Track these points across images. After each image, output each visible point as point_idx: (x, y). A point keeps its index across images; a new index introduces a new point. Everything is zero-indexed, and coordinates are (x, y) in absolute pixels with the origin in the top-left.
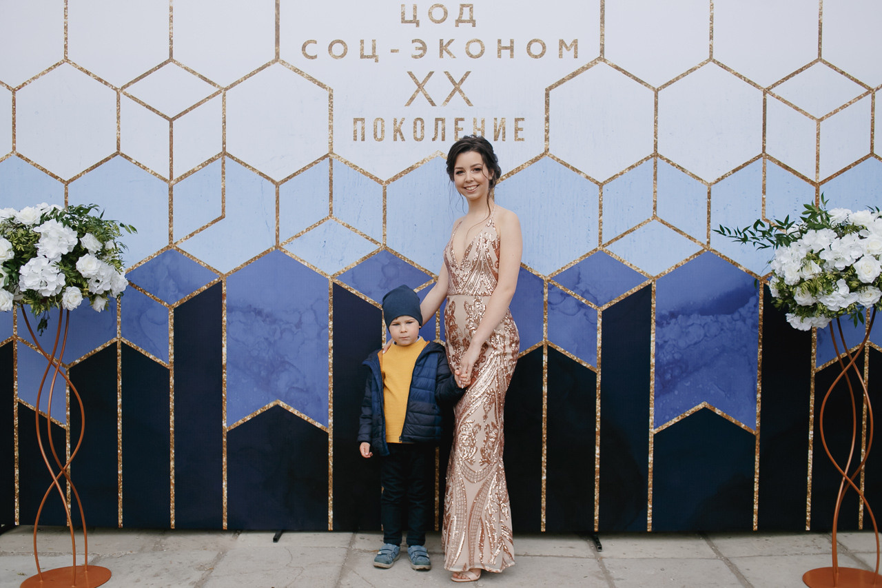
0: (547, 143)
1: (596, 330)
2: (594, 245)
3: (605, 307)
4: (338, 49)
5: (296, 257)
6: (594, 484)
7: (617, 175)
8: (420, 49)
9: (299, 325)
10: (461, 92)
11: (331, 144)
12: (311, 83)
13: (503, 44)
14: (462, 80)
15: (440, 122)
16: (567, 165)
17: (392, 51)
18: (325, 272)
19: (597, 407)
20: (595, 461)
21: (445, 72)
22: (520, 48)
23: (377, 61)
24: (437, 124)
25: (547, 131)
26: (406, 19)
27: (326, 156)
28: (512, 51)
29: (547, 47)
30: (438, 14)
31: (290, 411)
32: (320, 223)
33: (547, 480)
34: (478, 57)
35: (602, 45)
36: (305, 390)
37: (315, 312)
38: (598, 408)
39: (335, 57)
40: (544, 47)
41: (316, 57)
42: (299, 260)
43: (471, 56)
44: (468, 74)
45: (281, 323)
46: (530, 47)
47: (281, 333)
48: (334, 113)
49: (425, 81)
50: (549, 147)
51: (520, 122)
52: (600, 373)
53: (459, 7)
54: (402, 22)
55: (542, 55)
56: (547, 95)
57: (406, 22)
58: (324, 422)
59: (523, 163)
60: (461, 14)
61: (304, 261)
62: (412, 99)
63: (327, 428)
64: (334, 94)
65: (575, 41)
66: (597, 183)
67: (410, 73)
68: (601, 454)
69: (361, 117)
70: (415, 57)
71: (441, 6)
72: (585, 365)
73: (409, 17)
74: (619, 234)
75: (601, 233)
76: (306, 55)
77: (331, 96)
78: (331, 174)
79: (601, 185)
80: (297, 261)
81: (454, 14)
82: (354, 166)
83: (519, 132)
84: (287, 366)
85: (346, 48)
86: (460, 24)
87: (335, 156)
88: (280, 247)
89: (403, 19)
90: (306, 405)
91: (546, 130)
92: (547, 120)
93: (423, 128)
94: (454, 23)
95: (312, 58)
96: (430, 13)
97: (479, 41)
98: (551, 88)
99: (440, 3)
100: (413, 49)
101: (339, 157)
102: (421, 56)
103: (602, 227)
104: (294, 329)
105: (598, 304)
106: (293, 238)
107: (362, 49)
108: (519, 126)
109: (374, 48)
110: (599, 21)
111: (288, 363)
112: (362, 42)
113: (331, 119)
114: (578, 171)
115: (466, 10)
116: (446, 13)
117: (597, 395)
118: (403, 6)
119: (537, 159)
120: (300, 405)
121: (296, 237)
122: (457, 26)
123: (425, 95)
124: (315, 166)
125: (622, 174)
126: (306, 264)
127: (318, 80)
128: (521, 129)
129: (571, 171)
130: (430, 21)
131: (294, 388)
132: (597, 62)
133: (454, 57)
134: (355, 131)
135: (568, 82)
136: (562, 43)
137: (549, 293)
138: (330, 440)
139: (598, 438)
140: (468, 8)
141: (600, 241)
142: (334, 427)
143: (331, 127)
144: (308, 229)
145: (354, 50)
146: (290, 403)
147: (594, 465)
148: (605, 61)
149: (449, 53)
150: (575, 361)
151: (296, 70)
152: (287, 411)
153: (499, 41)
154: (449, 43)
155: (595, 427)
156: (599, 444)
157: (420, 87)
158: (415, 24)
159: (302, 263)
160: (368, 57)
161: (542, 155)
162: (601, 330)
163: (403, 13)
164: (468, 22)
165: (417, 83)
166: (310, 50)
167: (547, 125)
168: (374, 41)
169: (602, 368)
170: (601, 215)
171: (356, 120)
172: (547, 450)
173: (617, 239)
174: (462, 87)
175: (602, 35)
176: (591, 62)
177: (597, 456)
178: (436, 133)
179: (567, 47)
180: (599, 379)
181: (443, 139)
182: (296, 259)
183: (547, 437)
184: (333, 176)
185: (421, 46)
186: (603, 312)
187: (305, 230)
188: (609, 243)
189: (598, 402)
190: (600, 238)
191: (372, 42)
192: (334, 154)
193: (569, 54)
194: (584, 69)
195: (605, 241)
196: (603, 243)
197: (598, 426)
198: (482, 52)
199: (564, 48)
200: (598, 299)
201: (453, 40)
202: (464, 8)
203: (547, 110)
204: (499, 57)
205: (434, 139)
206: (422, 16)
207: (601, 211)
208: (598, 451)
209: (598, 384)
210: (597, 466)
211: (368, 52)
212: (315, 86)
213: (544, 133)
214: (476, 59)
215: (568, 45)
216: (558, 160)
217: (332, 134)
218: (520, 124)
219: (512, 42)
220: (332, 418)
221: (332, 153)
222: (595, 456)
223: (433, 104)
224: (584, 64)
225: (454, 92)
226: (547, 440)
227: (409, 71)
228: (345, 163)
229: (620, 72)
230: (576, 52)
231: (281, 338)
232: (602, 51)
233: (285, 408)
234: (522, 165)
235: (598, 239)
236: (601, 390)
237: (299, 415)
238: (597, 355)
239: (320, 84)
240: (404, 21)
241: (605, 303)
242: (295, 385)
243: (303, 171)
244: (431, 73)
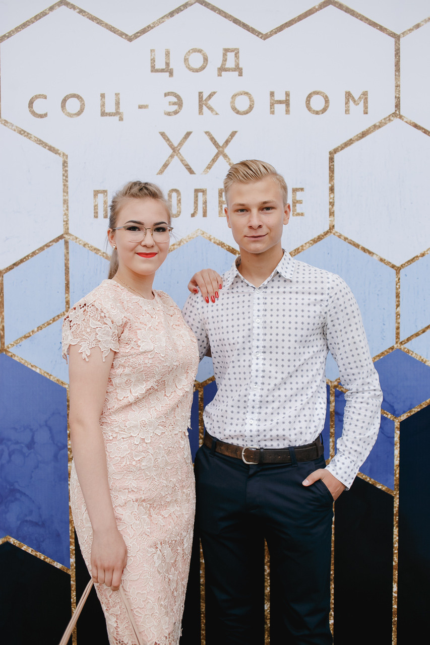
0: (332, 218)
1: (393, 444)
2: (390, 342)
3: (404, 417)
4: (73, 105)
5: (26, 361)
6: (392, 628)
7: (417, 257)
8: (174, 104)
9: (31, 445)
10: (225, 156)
11: (66, 222)
12: (40, 147)
13: (277, 98)
14: (227, 142)
15: (200, 194)
16: (357, 246)
17: (140, 107)
18: (62, 380)
19: (394, 536)
20: (392, 600)
21: (206, 133)
22: (298, 102)
23: (121, 119)
24: (196, 197)
25: (332, 204)
26: (157, 67)
27: (61, 237)
28: (288, 105)
29: (330, 101)
30: (196, 61)
31: (23, 549)
32: (54, 320)
33: (335, 624)
34: (246, 113)
35: (398, 98)
36: (40, 523)
37: (50, 430)
38: (396, 538)
39: (70, 115)
40: (327, 101)
41: (46, 115)
42: (29, 366)
43: (238, 112)
44: (233, 134)
45: (9, 443)
46: (309, 101)
47: (10, 456)
48: (69, 184)
49: (181, 144)
50: (335, 223)
51: (298, 193)
52: (398, 496)
53: (221, 52)
54: (152, 71)
55: (324, 110)
56: (331, 160)
57: (157, 71)
58: (64, 561)
59: (303, 243)
60: (225, 60)
61: (36, 367)
62: (166, 166)
63: (69, 568)
64: (69, 161)
65: (365, 94)
66: (393, 267)
67: (163, 134)
68: (399, 592)
69: (102, 189)
70: (169, 114)
71: (200, 51)
72: (380, 487)
73: (160, 64)
74: (420, 329)
75: (398, 328)
76: (34, 113)
77: (65, 164)
78: (67, 260)
79: (398, 270)
80: (27, 367)
81: (215, 61)
82: (95, 249)
83: (297, 205)
84: (18, 495)
85: (84, 104)
86: (223, 73)
87: (71, 238)
88: (6, 351)
89: (153, 67)
90: (43, 542)
91: (330, 203)
92: (332, 190)
93: (179, 201)
94: (216, 72)
95: (41, 116)
96: (186, 60)
97: (247, 93)
98: (336, 151)
99: (198, 47)
100: (166, 104)
101: (76, 238)
102: (176, 113)
103: (399, 321)
104: (25, 450)
105: (396, 414)
106: (21, 339)
107: (103, 105)
108: (298, 198)
109: (118, 104)
110: (393, 68)
111: (19, 491)
112: (103, 96)
113: (66, 191)
114: (370, 253)
115: (231, 56)
116: (206, 60)
117: (395, 523)
118: (152, 51)
119: (320, 238)
120: (35, 542)
121: (26, 337)
122: (220, 75)
123: (182, 161)
124: (46, 249)
125: (423, 255)
126: (38, 371)
127: (50, 143)
128: (300, 202)
129: (362, 252)
130: (187, 69)
131: (26, 521)
132: (392, 118)
133: (217, 114)
134: (96, 207)
135: (356, 144)
136: (348, 95)
137: (336, 401)
138: (73, 583)
139: (396, 573)
140: (233, 54)
141: (398, 337)
142: (76, 568)
143: (65, 202)
144: (40, 328)
145: (93, 106)
146: (23, 540)
147: (391, 605)
148: (401, 117)
149: (210, 108)
150: (368, 483)
151: (22, 132)
152: (18, 550)
153: (272, 94)
154: (210, 96)
155: (392, 560)
156: (396, 580)
157: (175, 150)
158: (168, 74)
159: (34, 369)
160: (110, 115)
161: (326, 233)
162: (399, 446)
163: (153, 61)
164: (234, 70)
165: (171, 146)
166: (38, 106)
167: (332, 196)
168: (117, 95)
169: (400, 490)
170: (398, 306)
171: (96, 193)
172: (334, 589)
173: (417, 335)
174: (227, 151)
175: (398, 86)
176: (385, 119)
177: (395, 595)
178: (196, 208)
179: (354, 101)
180: (396, 503)
181: (205, 215)
182: (26, 365)
183: (335, 573)
184: (70, 262)
185: (175, 100)
186: (402, 423)
187: (36, 329)
188: (408, 339)
189: (396, 531)
190: (398, 334)
191: (114, 96)
192: (70, 235)
193: (357, 110)
194: (376, 127)
195: (403, 337)
196: (401, 341)
197: (396, 559)
198: (251, 108)
199: (351, 102)
200: (396, 407)
201: (215, 93)
202: (228, 54)
203: (331, 178)
204: (272, 113)
205: (193, 215)
206: (176, 64)
207: (399, 301)
208: (395, 588)
209: (396, 510)
210: (395, 606)
211: (110, 108)
212: (46, 151)
213: (328, 206)
214: (244, 116)
215: (356, 98)
216: (346, 239)
217: (67, 210)
218: (299, 196)
219: (287, 94)
220: (74, 557)
221: (67, 233)
222: (392, 595)
223: (191, 171)
224: (376, 121)
225: (217, 156)
226: (334, 577)
227: (160, 131)
228: (84, 245)
229: (420, 132)
230: (366, 107)
231: (9, 461)
232: (398, 106)
233: (17, 545)
234: (302, 246)
235: (395, 335)
236: (399, 516)
237: (34, 554)
238: (394, 475)
239: (51, 149)
240: (154, 70)
241: (404, 412)
242: (28, 518)
243: (32, 256)
244: (189, 134)
